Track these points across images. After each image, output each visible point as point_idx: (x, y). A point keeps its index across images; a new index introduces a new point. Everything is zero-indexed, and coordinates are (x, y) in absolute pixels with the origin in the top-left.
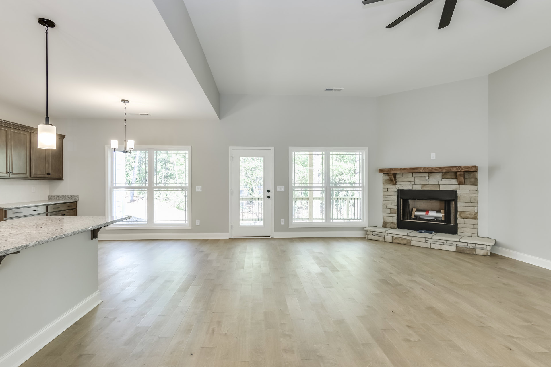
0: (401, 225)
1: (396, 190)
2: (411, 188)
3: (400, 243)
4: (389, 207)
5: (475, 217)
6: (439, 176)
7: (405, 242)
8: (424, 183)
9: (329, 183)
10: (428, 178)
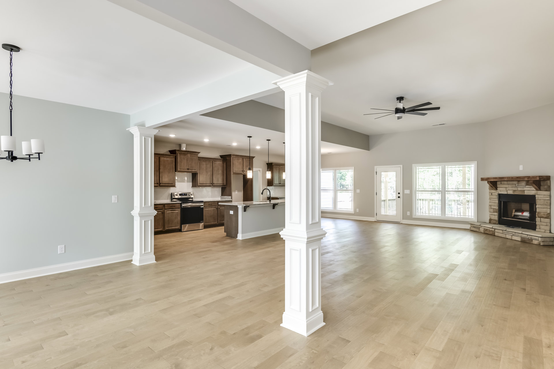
0: (501, 222)
1: (497, 194)
2: (506, 193)
3: (489, 234)
4: (492, 207)
5: (548, 216)
6: (524, 183)
7: (491, 233)
8: (514, 189)
9: (445, 188)
10: (517, 185)
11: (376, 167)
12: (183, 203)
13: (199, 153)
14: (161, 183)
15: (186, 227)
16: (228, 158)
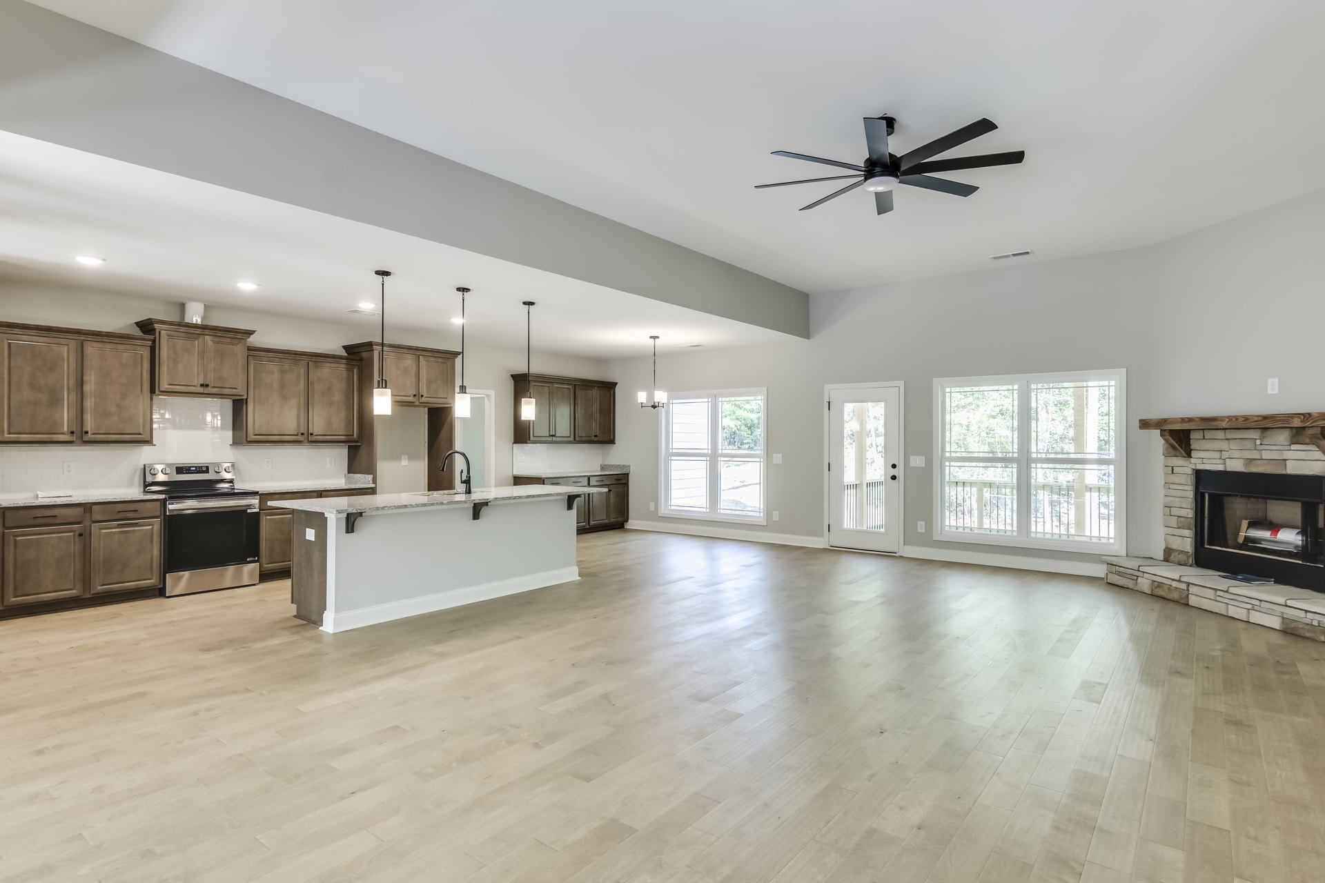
0: (1203, 559)
1: (1190, 471)
2: (1221, 468)
3: (1167, 597)
4: (1175, 511)
6: (1283, 437)
7: (1175, 596)
8: (1249, 455)
9: (1029, 451)
10: (1258, 442)
11: (827, 387)
12: (171, 498)
13: (250, 333)
14: (87, 432)
15: (181, 580)
16: (365, 355)
